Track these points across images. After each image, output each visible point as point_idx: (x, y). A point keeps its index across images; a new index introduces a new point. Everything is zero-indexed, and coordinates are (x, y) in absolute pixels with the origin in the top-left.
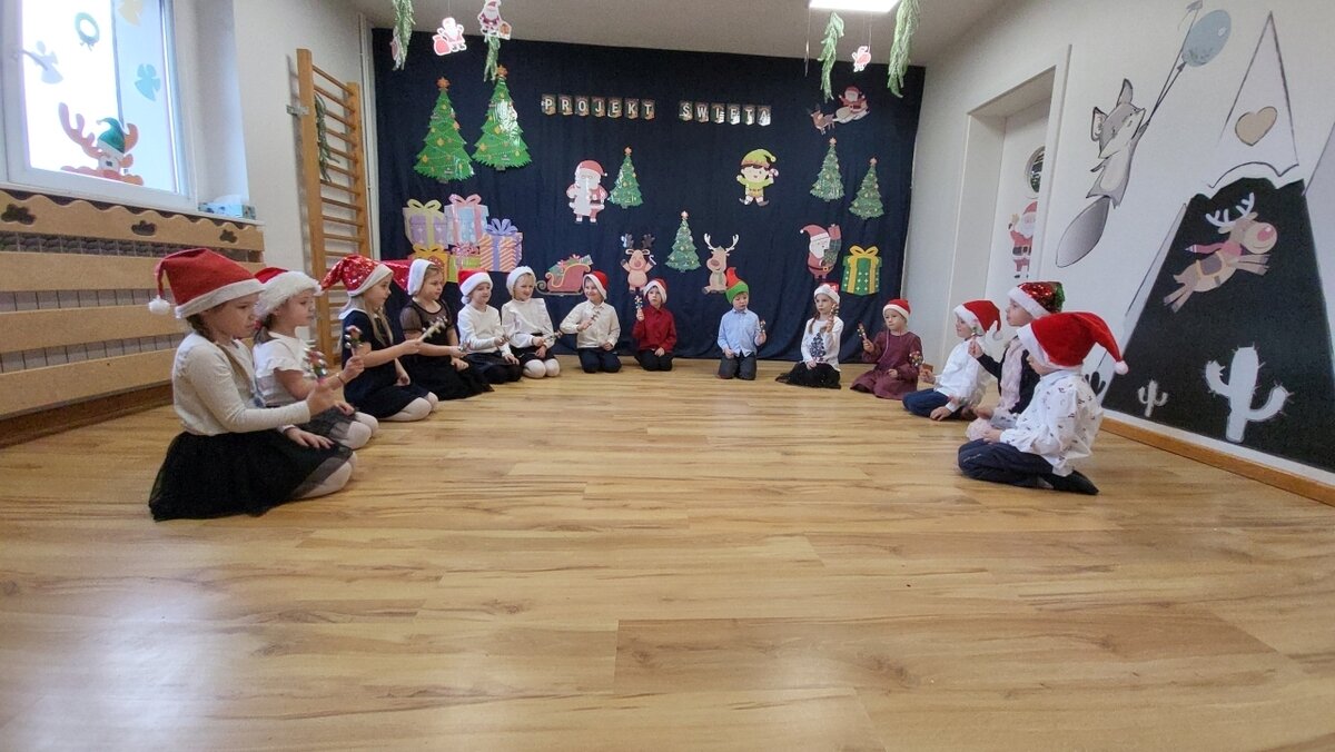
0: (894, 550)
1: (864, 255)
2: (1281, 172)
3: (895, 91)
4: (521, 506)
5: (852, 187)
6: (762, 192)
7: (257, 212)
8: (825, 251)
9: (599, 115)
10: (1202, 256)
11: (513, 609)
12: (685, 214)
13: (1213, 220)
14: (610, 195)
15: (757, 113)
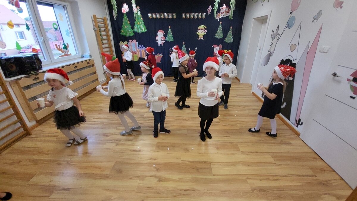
2: (294, 60)
3: (232, 19)
6: (203, 36)
7: (92, 56)
9: (162, 18)
12: (184, 43)
14: (166, 38)
15: (202, 15)
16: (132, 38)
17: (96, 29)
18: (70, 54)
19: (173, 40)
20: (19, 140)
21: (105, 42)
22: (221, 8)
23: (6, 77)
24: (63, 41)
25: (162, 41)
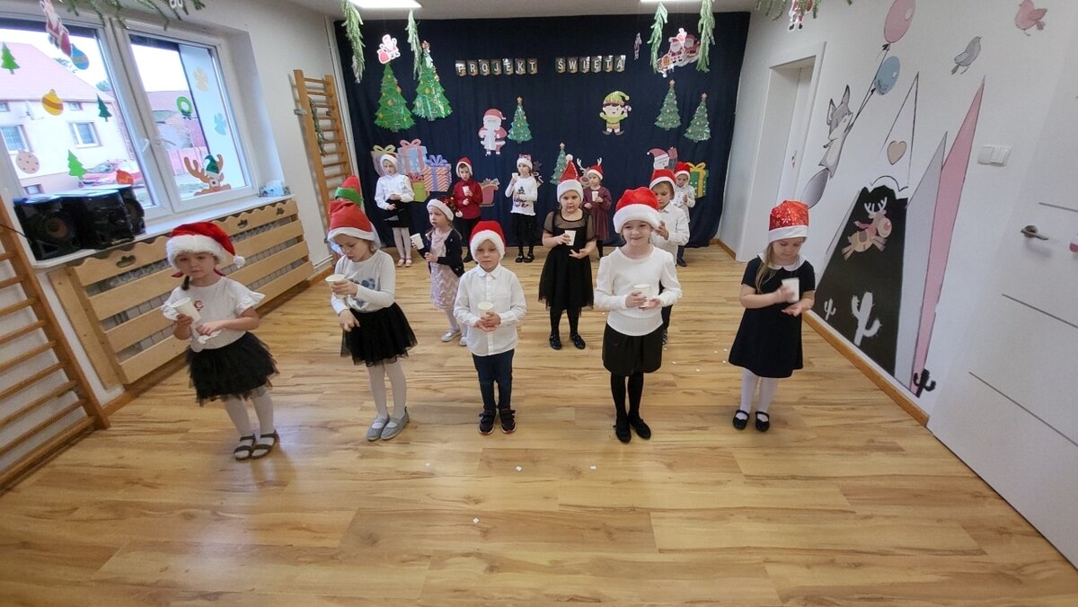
1: (696, 169)
2: (900, 189)
6: (619, 124)
7: (291, 189)
9: (497, 74)
10: (861, 230)
12: (562, 145)
13: (867, 208)
14: (508, 134)
15: (614, 62)
16: (408, 135)
17: (304, 112)
18: (228, 187)
19: (530, 137)
20: (73, 445)
21: (327, 147)
22: (671, 39)
23: (38, 257)
24: (208, 148)
25: (497, 140)
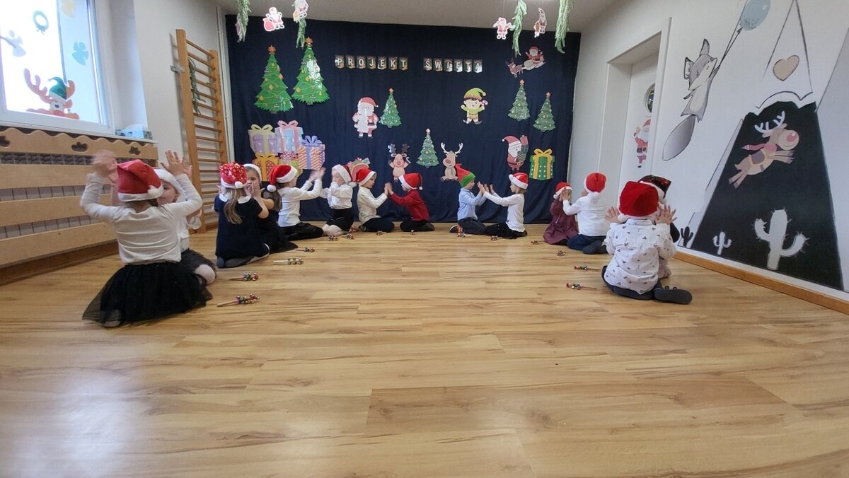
0: (550, 342)
1: (543, 154)
2: (801, 98)
3: (560, 50)
4: (318, 319)
5: (534, 111)
6: (477, 115)
7: (153, 135)
8: (518, 152)
9: (372, 68)
10: (752, 152)
11: (307, 383)
12: (428, 131)
13: (759, 129)
14: (380, 119)
15: (473, 66)
16: (286, 117)
17: (181, 69)
19: (400, 123)
21: (203, 111)
25: (369, 124)
